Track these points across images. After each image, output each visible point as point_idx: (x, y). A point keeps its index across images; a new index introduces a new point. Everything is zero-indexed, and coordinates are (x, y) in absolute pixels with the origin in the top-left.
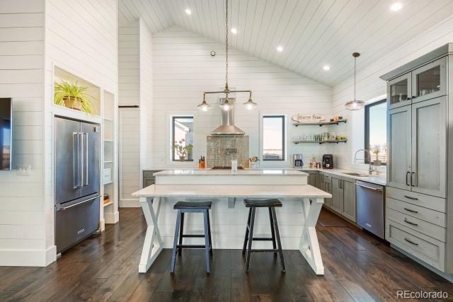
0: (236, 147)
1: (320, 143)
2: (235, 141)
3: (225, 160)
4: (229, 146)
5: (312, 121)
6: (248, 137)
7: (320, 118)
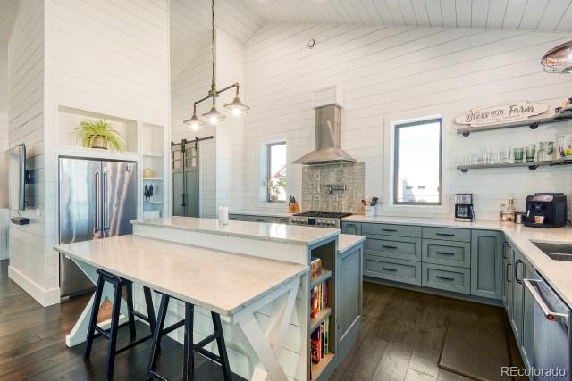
0: (345, 182)
1: (532, 168)
2: (342, 171)
3: (327, 201)
4: (332, 180)
5: (506, 119)
6: (363, 164)
7: (529, 109)
